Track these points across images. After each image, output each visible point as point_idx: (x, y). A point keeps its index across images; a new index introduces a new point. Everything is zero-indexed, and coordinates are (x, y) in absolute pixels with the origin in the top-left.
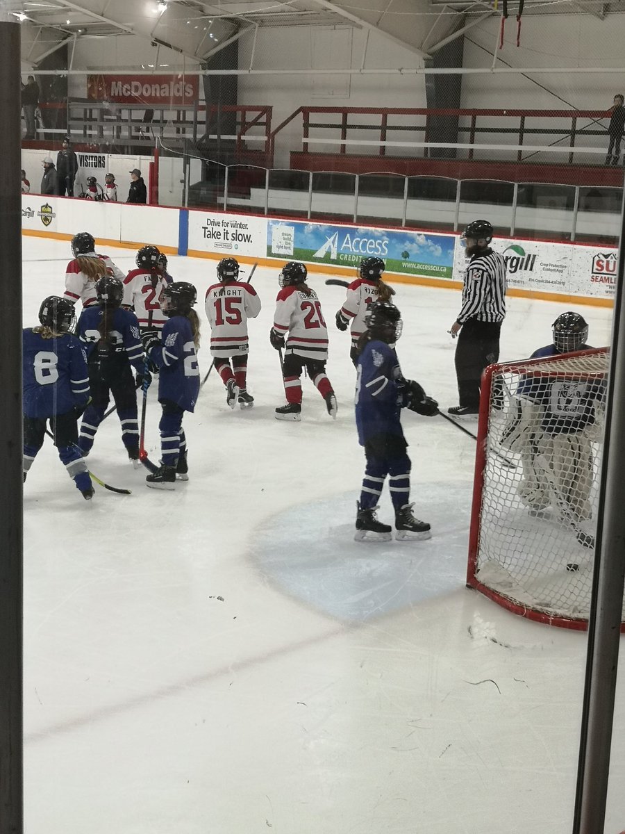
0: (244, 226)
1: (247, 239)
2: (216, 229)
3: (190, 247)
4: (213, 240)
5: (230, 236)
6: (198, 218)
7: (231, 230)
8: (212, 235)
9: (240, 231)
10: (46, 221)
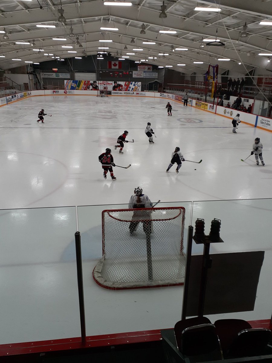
0: (269, 122)
1: (269, 125)
2: (263, 121)
3: (257, 125)
4: (262, 124)
5: (266, 124)
6: (260, 118)
7: (266, 122)
8: (262, 123)
9: (268, 123)
10: (231, 115)
